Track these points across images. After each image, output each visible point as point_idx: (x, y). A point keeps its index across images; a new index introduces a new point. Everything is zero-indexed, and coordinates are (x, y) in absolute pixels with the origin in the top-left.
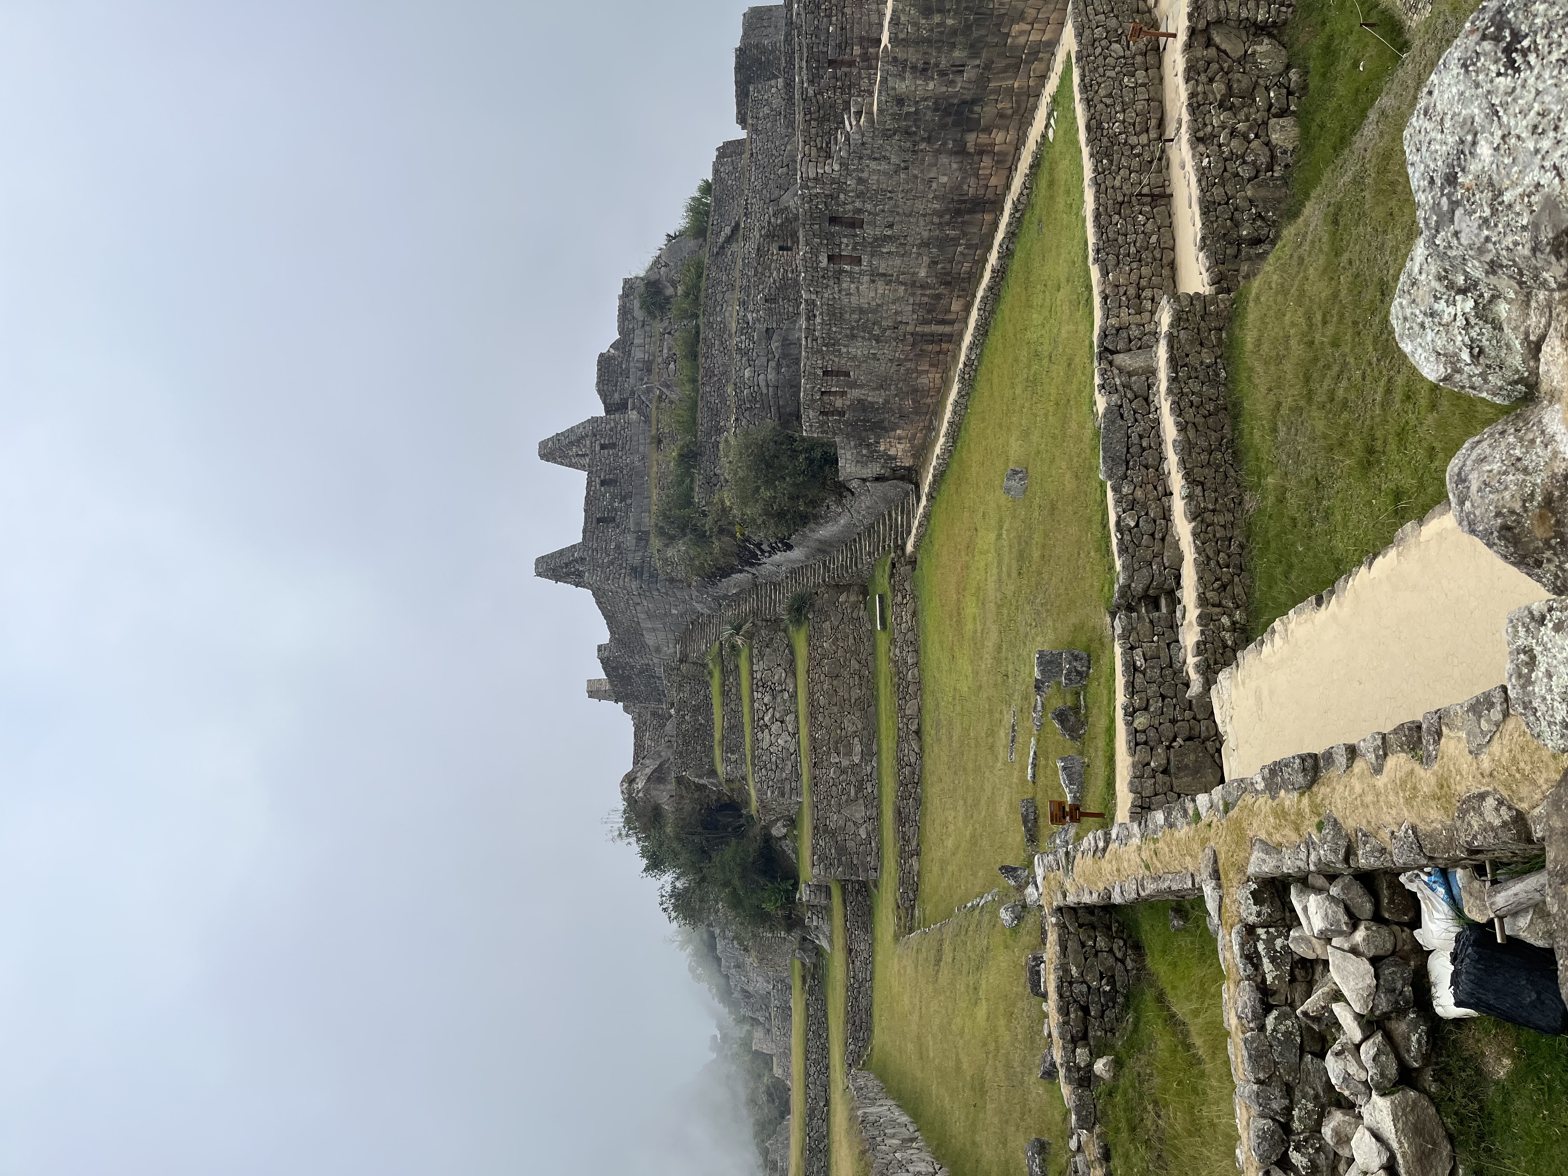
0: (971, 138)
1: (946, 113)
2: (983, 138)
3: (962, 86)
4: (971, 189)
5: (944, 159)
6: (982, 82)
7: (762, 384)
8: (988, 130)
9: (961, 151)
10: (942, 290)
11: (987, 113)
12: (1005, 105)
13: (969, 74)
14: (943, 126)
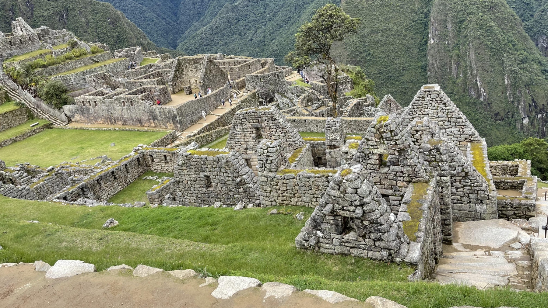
0: (152, 120)
1: (155, 116)
2: (152, 122)
3: (160, 118)
4: (143, 122)
5: (147, 117)
6: (161, 120)
8: (154, 122)
9: (149, 119)
10: (122, 120)
11: (156, 122)
12: (158, 124)
13: (161, 119)
14: (153, 116)
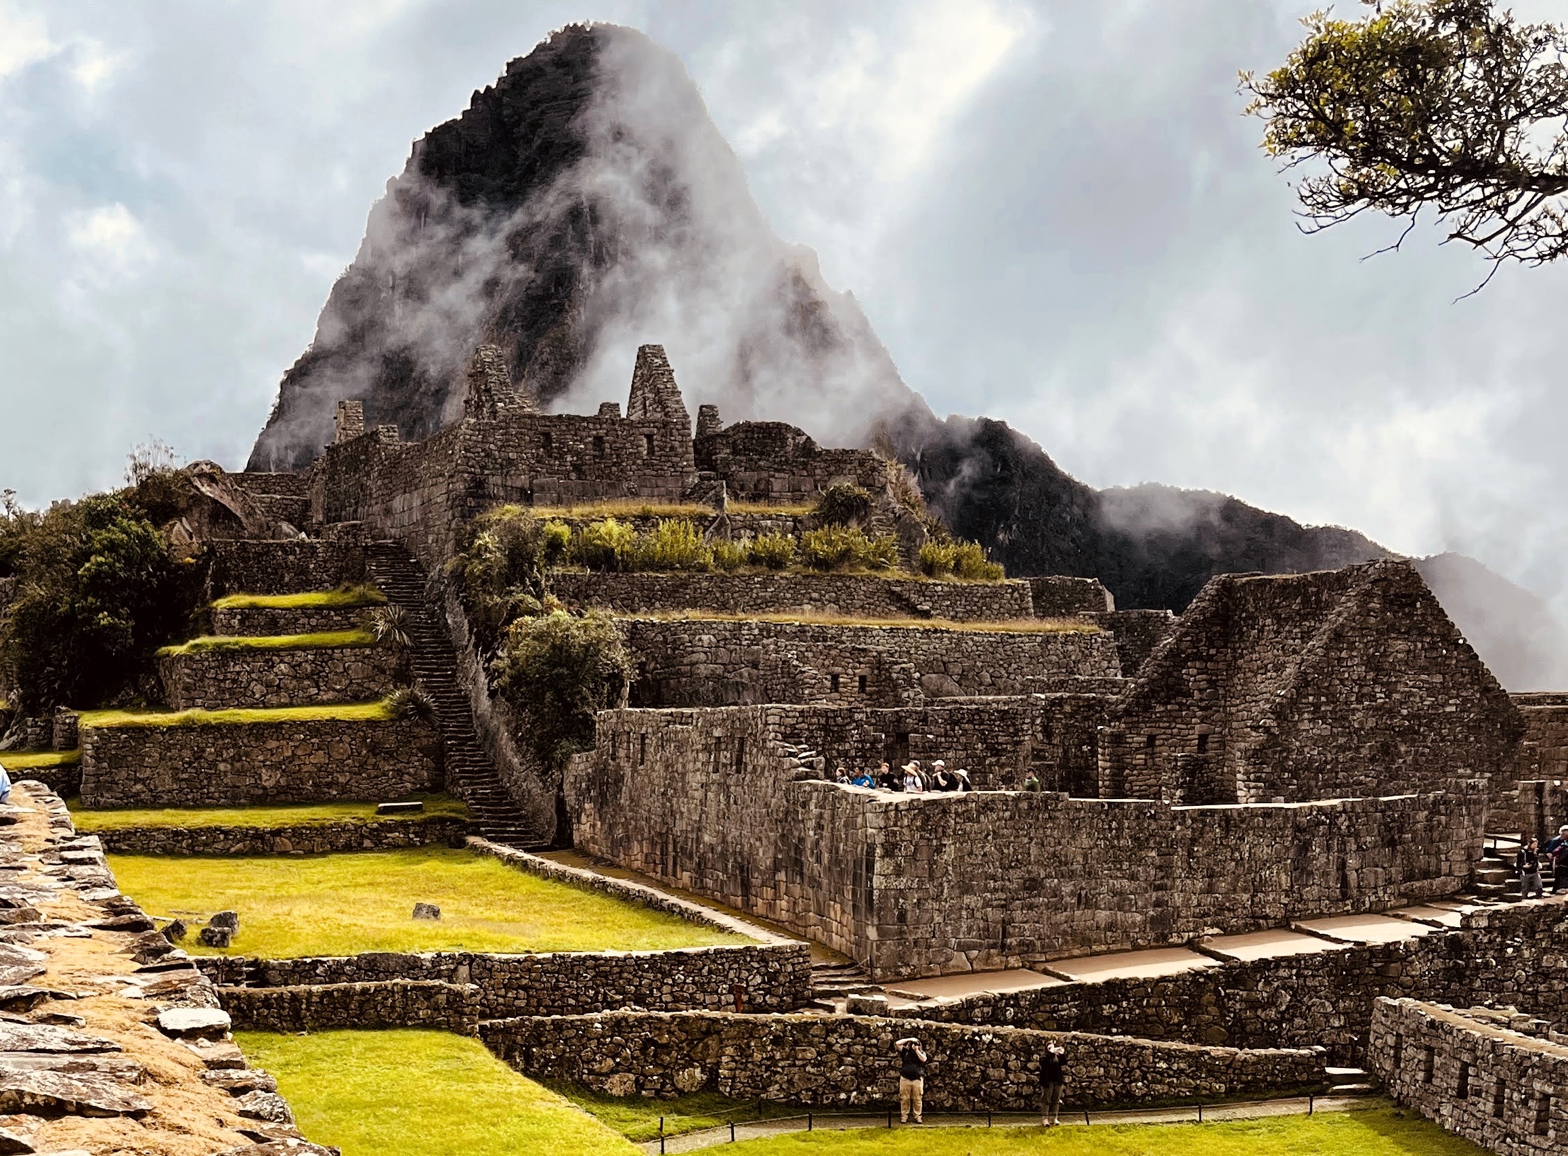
0: (783, 876)
1: (797, 850)
2: (783, 888)
3: (810, 863)
4: (756, 880)
5: (772, 851)
6: (812, 882)
7: (695, 657)
8: (787, 891)
9: (776, 867)
10: (696, 860)
11: (796, 889)
13: (817, 870)
14: (790, 848)
